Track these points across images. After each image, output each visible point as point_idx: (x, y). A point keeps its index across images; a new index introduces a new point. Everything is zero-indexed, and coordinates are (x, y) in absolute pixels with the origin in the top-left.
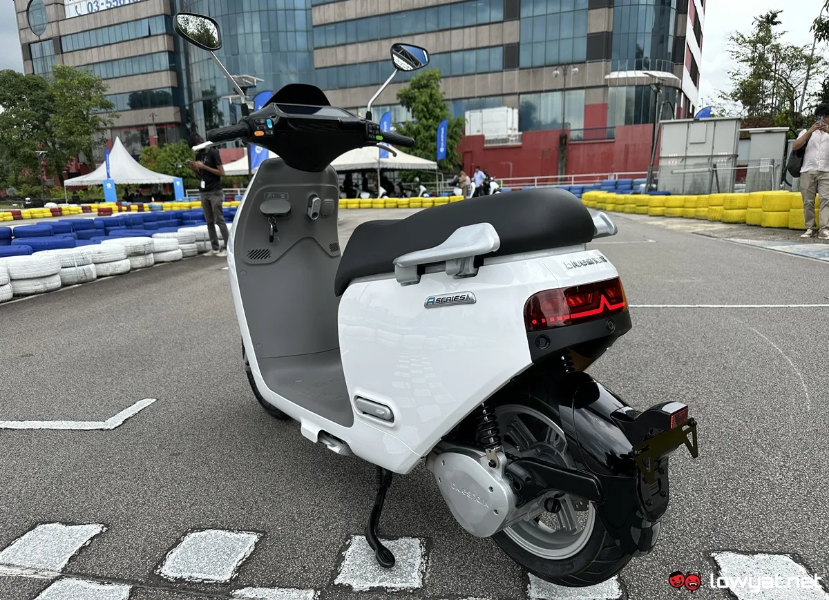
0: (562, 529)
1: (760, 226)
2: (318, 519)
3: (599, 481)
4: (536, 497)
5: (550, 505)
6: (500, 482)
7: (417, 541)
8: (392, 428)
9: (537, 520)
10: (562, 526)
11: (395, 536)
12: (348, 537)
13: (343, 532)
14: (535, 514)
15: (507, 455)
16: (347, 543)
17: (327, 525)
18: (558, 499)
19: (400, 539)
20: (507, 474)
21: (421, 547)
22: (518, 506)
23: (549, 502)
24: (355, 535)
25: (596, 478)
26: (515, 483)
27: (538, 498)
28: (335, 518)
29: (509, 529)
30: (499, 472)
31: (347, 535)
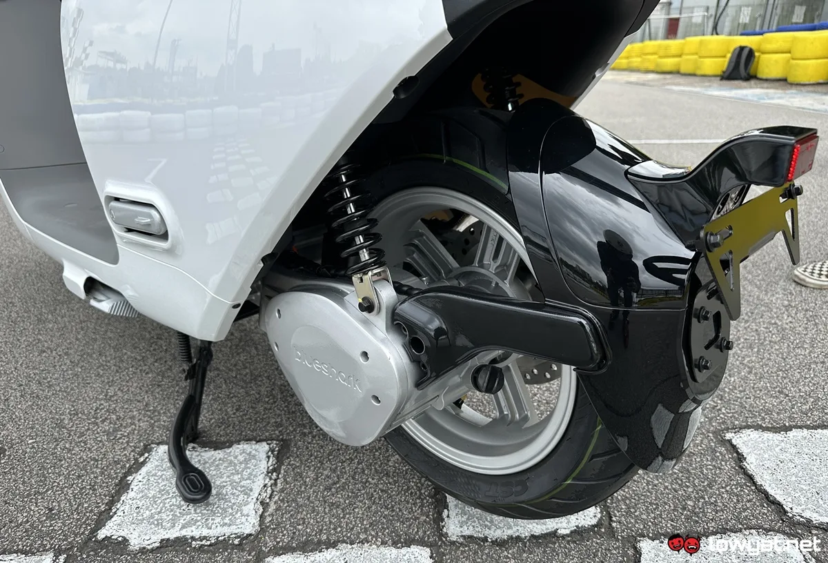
0: (503, 417)
1: (694, 75)
2: (103, 421)
3: (596, 321)
4: (456, 365)
5: (483, 380)
6: (383, 341)
7: (264, 447)
8: (170, 252)
9: (458, 403)
10: (501, 411)
11: (228, 441)
12: (147, 449)
13: (140, 442)
14: (454, 396)
15: (398, 288)
16: (142, 459)
17: (115, 430)
18: (497, 365)
19: (235, 446)
20: (398, 323)
21: (269, 457)
22: (419, 384)
23: (482, 374)
24: (158, 444)
25: (590, 315)
26: (414, 342)
27: (459, 368)
28: (133, 418)
29: (411, 423)
30: (380, 321)
31: (146, 446)
